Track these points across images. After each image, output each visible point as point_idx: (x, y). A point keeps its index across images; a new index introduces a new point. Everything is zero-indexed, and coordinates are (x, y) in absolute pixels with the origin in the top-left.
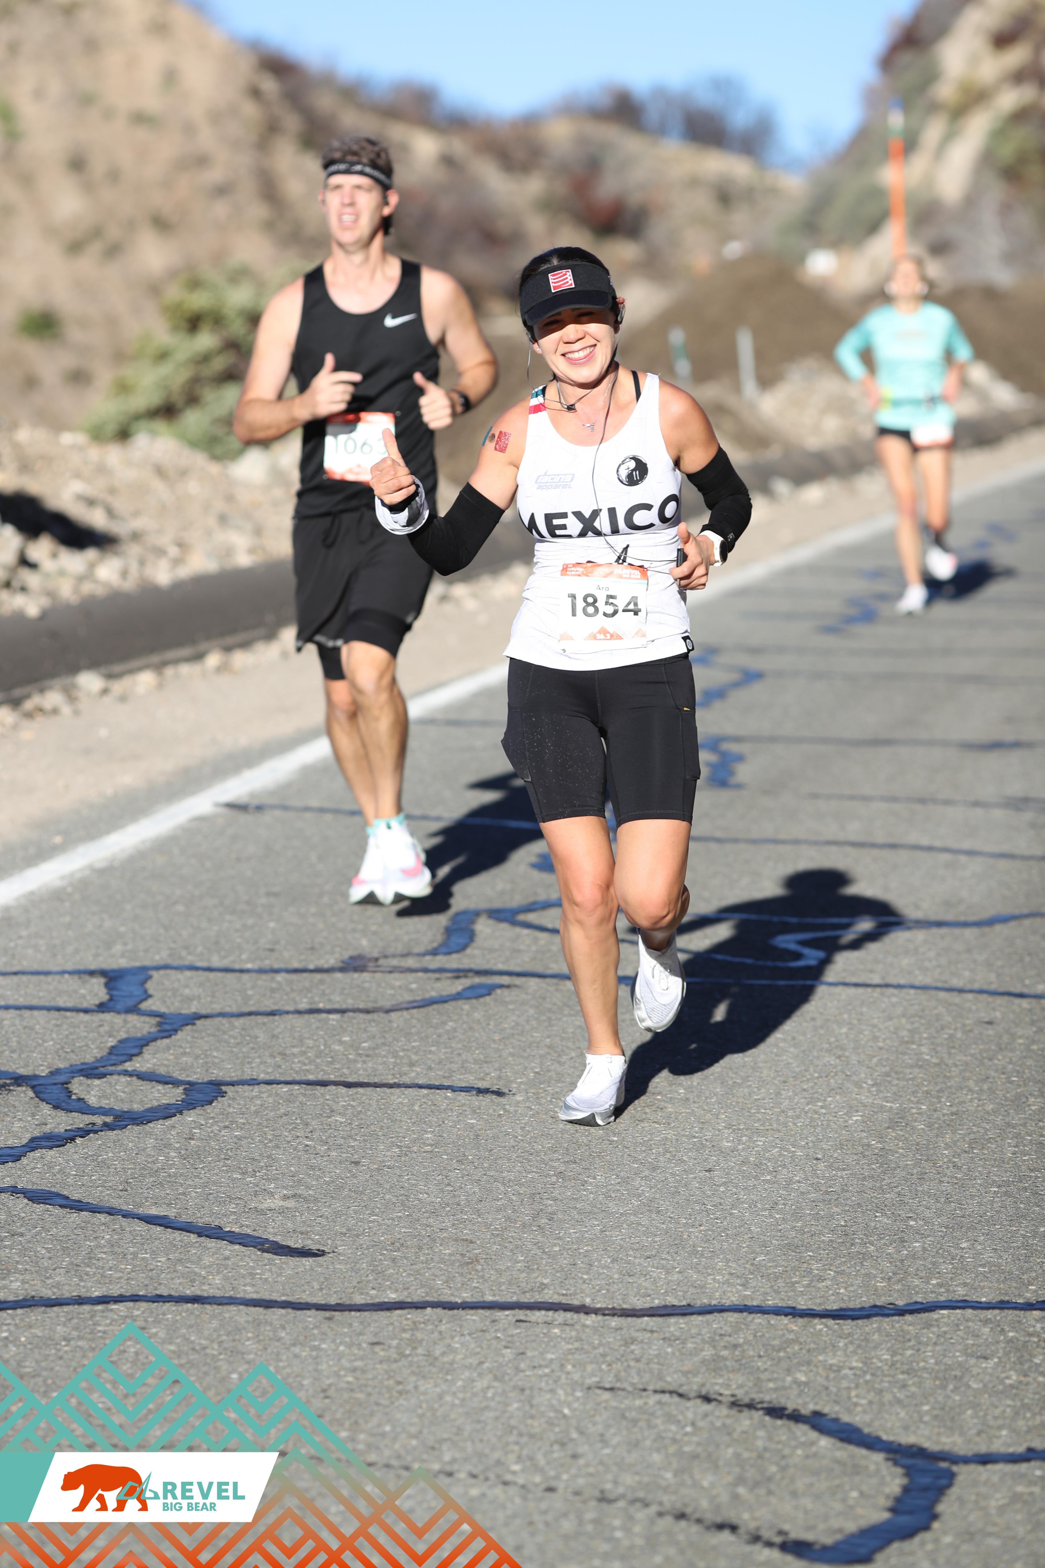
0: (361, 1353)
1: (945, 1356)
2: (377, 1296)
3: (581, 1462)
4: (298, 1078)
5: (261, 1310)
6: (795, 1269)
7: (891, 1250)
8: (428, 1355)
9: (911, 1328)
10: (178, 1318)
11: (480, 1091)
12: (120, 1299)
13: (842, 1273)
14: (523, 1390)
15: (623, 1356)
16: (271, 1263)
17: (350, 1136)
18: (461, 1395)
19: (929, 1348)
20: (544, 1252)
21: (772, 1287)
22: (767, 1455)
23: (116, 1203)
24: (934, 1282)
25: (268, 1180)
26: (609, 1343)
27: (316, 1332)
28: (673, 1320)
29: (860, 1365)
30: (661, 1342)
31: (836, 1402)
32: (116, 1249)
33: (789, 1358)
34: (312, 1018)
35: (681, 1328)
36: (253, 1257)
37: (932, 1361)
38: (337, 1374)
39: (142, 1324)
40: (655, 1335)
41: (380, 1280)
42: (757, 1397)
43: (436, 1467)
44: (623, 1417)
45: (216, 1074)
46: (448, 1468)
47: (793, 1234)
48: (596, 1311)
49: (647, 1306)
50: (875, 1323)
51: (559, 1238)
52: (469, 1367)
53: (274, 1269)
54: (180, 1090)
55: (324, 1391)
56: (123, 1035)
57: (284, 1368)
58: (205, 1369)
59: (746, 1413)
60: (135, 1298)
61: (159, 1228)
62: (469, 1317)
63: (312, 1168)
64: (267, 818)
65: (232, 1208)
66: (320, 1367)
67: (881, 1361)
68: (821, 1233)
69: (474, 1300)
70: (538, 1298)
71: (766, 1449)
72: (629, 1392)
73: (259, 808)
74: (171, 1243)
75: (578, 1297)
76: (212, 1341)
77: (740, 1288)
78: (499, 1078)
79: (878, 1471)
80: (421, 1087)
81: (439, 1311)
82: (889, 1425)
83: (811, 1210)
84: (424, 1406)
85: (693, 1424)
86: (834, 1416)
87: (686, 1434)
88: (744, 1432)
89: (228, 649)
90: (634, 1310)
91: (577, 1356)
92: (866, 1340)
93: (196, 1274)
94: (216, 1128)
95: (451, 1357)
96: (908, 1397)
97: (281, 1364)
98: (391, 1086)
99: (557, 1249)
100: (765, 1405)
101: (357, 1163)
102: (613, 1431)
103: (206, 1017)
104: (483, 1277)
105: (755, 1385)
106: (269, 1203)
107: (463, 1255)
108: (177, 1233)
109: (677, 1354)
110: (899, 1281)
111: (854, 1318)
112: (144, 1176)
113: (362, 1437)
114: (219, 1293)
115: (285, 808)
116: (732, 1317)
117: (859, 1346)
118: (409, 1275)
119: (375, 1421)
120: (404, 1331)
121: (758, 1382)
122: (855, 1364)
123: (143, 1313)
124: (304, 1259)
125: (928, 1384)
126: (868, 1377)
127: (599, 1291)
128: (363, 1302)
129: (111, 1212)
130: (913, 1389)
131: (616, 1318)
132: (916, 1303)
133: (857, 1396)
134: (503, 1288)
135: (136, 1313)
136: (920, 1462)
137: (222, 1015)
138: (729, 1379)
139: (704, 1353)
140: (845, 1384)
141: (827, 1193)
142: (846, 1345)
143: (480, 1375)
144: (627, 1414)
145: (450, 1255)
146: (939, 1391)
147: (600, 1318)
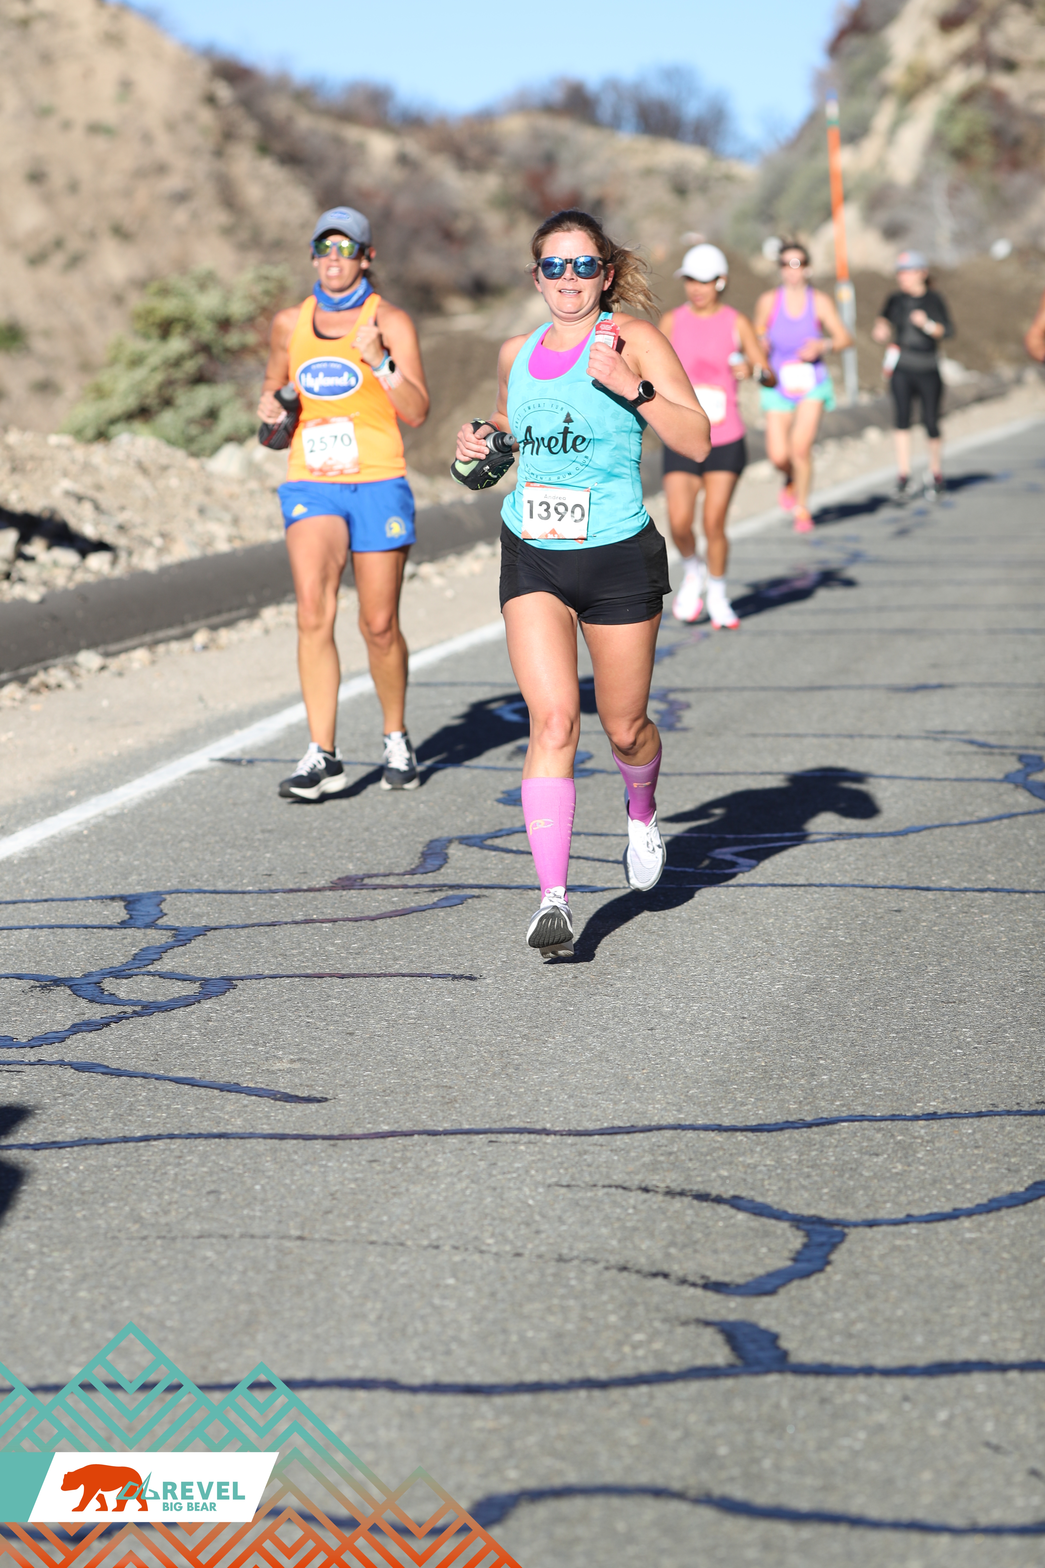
0: (361, 1168)
1: (843, 1155)
2: (372, 1128)
3: (543, 1236)
4: (298, 973)
5: (276, 1141)
6: (721, 1098)
7: (802, 1082)
8: (417, 1167)
9: (816, 1136)
10: (208, 1149)
11: (455, 977)
12: (159, 1137)
13: (761, 1099)
14: (495, 1189)
15: (577, 1163)
16: (282, 1108)
17: (346, 1015)
18: (444, 1194)
19: (831, 1150)
20: (511, 1093)
21: (702, 1111)
22: (694, 1226)
23: (148, 1070)
24: (838, 1103)
25: (275, 1048)
26: (566, 1154)
27: (323, 1155)
28: (619, 1137)
29: (773, 1163)
30: (609, 1153)
31: (752, 1189)
32: (152, 1103)
33: (715, 1160)
34: (307, 927)
35: (626, 1143)
36: (268, 1104)
37: (833, 1159)
38: (342, 1183)
39: (179, 1154)
40: (604, 1148)
41: (374, 1117)
42: (687, 1187)
43: (425, 1242)
44: (577, 1204)
45: (227, 972)
46: (435, 1244)
47: (721, 1072)
48: (555, 1133)
49: (598, 1127)
50: (787, 1134)
51: (524, 1082)
52: (451, 1174)
53: (285, 1112)
54: (198, 984)
55: (332, 1195)
56: (144, 945)
57: (298, 1180)
58: (233, 1183)
59: (678, 1198)
60: (171, 1137)
61: (187, 1087)
62: (449, 1140)
63: (314, 1038)
64: (258, 769)
65: (248, 1070)
66: (327, 1179)
67: (790, 1159)
68: (745, 1072)
69: (453, 1128)
70: (507, 1125)
71: (693, 1222)
72: (582, 1188)
73: (251, 762)
74: (198, 1097)
75: (540, 1123)
76: (238, 1164)
77: (675, 1112)
78: (472, 966)
79: (784, 1234)
80: (404, 975)
81: (425, 1137)
82: (794, 1203)
83: (737, 1055)
84: (415, 1202)
85: (634, 1207)
86: (749, 1198)
87: (629, 1214)
88: (676, 1212)
89: (214, 628)
90: (586, 1131)
91: (539, 1165)
92: (779, 1146)
93: (220, 1118)
94: (229, 1012)
95: (435, 1168)
96: (811, 1184)
97: (295, 1178)
98: (378, 976)
99: (522, 1090)
100: (694, 1193)
101: (351, 1034)
102: (568, 1214)
103: (215, 929)
104: (460, 1112)
105: (686, 1179)
106: (278, 1066)
107: (443, 1097)
108: (202, 1090)
109: (622, 1160)
110: (809, 1103)
111: (769, 1131)
112: (172, 1050)
113: (364, 1225)
114: (240, 1131)
115: (274, 761)
116: (668, 1133)
117: (773, 1150)
118: (399, 1113)
119: (375, 1213)
120: (396, 1151)
121: (688, 1178)
122: (768, 1162)
123: (179, 1146)
124: (310, 1105)
125: (829, 1174)
126: (779, 1171)
127: (558, 1118)
128: (361, 1132)
129: (145, 1076)
130: (816, 1178)
131: (572, 1137)
132: (822, 1118)
133: (770, 1184)
134: (478, 1119)
135: (173, 1147)
136: (818, 1227)
137: (229, 927)
138: (665, 1176)
139: (644, 1159)
140: (760, 1176)
141: (751, 1042)
142: (762, 1150)
143: (460, 1180)
144: (581, 1202)
145: (433, 1097)
146: (837, 1179)
147: (558, 1137)
